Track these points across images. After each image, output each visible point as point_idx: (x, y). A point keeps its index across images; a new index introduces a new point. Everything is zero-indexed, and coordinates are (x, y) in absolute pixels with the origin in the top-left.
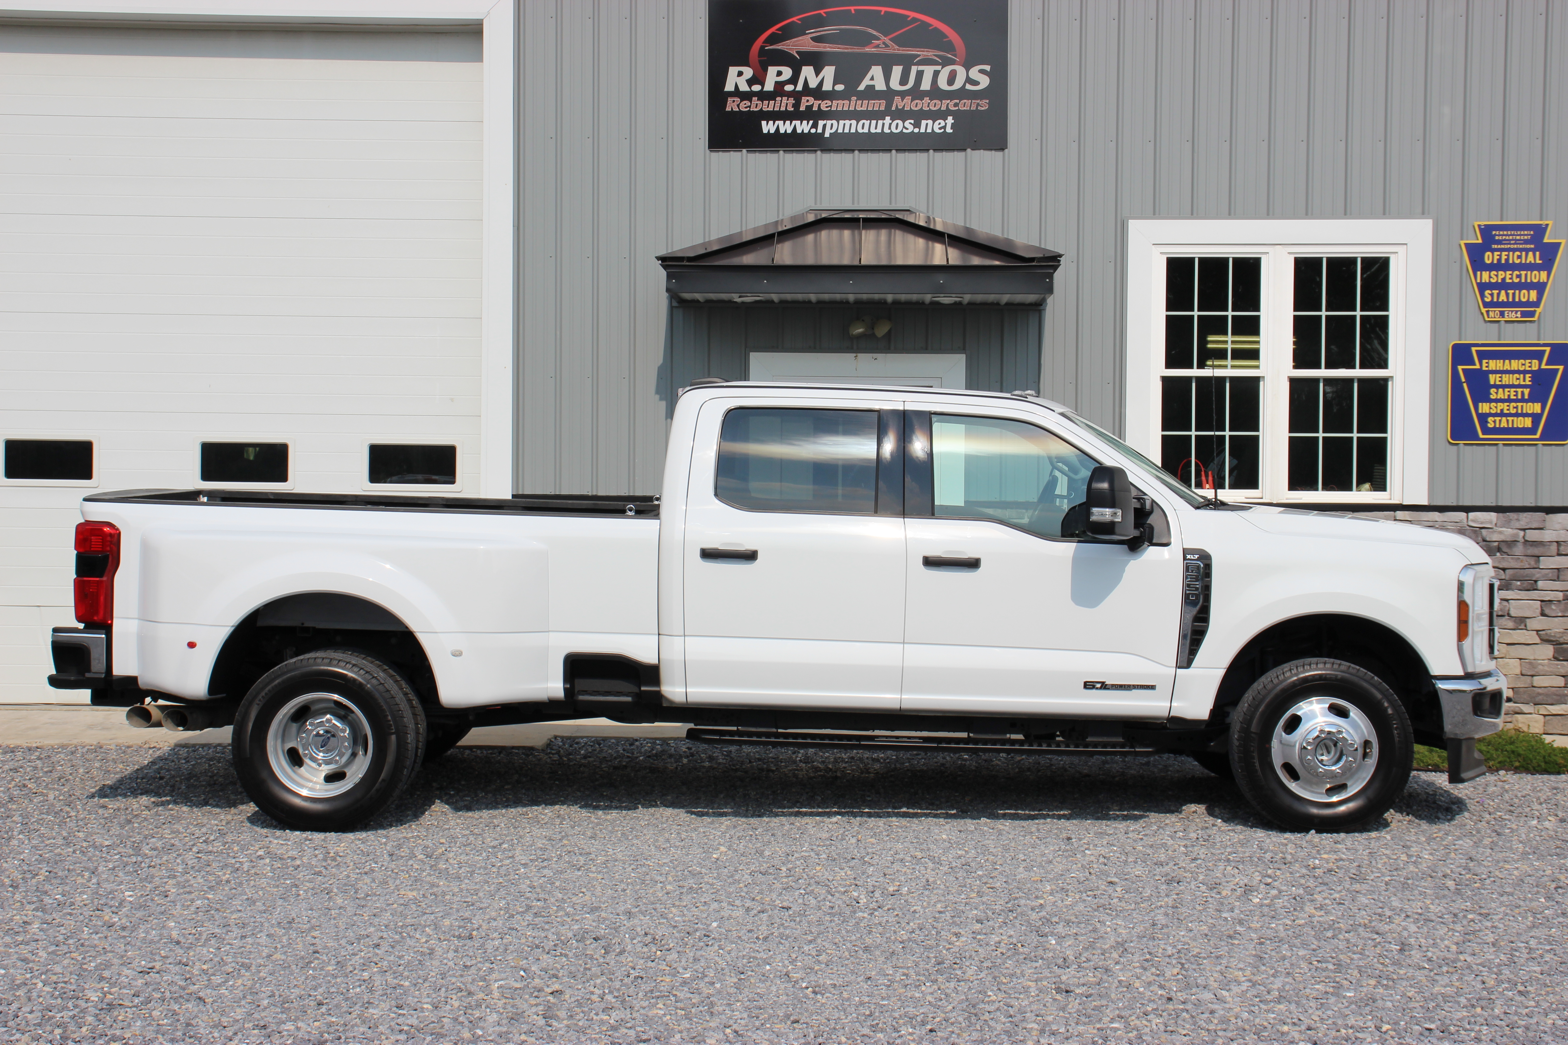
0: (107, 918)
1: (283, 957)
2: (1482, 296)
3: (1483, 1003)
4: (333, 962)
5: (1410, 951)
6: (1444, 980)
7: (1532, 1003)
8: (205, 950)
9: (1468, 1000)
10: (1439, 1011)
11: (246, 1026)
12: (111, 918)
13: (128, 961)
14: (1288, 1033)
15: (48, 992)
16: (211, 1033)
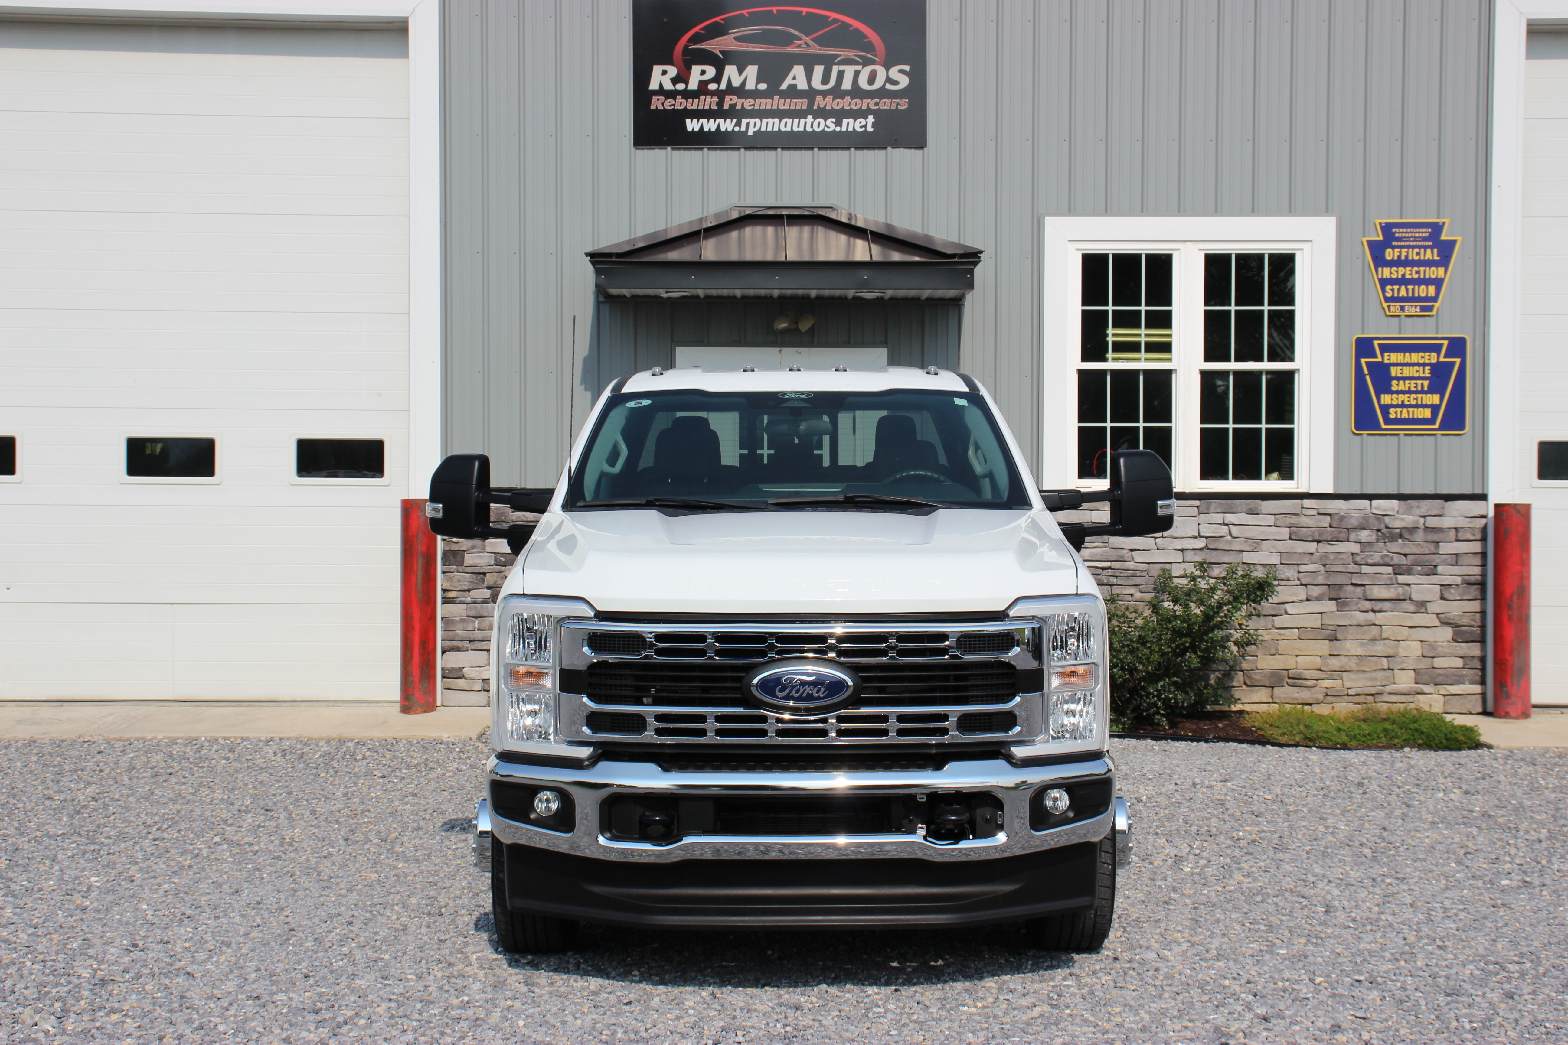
0: (78, 902)
1: (261, 935)
2: (1384, 291)
3: (1407, 957)
4: (310, 939)
5: (1335, 912)
6: (1369, 937)
7: (1451, 956)
8: (182, 930)
9: (1392, 954)
10: (1366, 965)
11: (240, 997)
12: (83, 902)
13: (110, 940)
14: (1229, 987)
15: (39, 970)
16: (206, 1004)
